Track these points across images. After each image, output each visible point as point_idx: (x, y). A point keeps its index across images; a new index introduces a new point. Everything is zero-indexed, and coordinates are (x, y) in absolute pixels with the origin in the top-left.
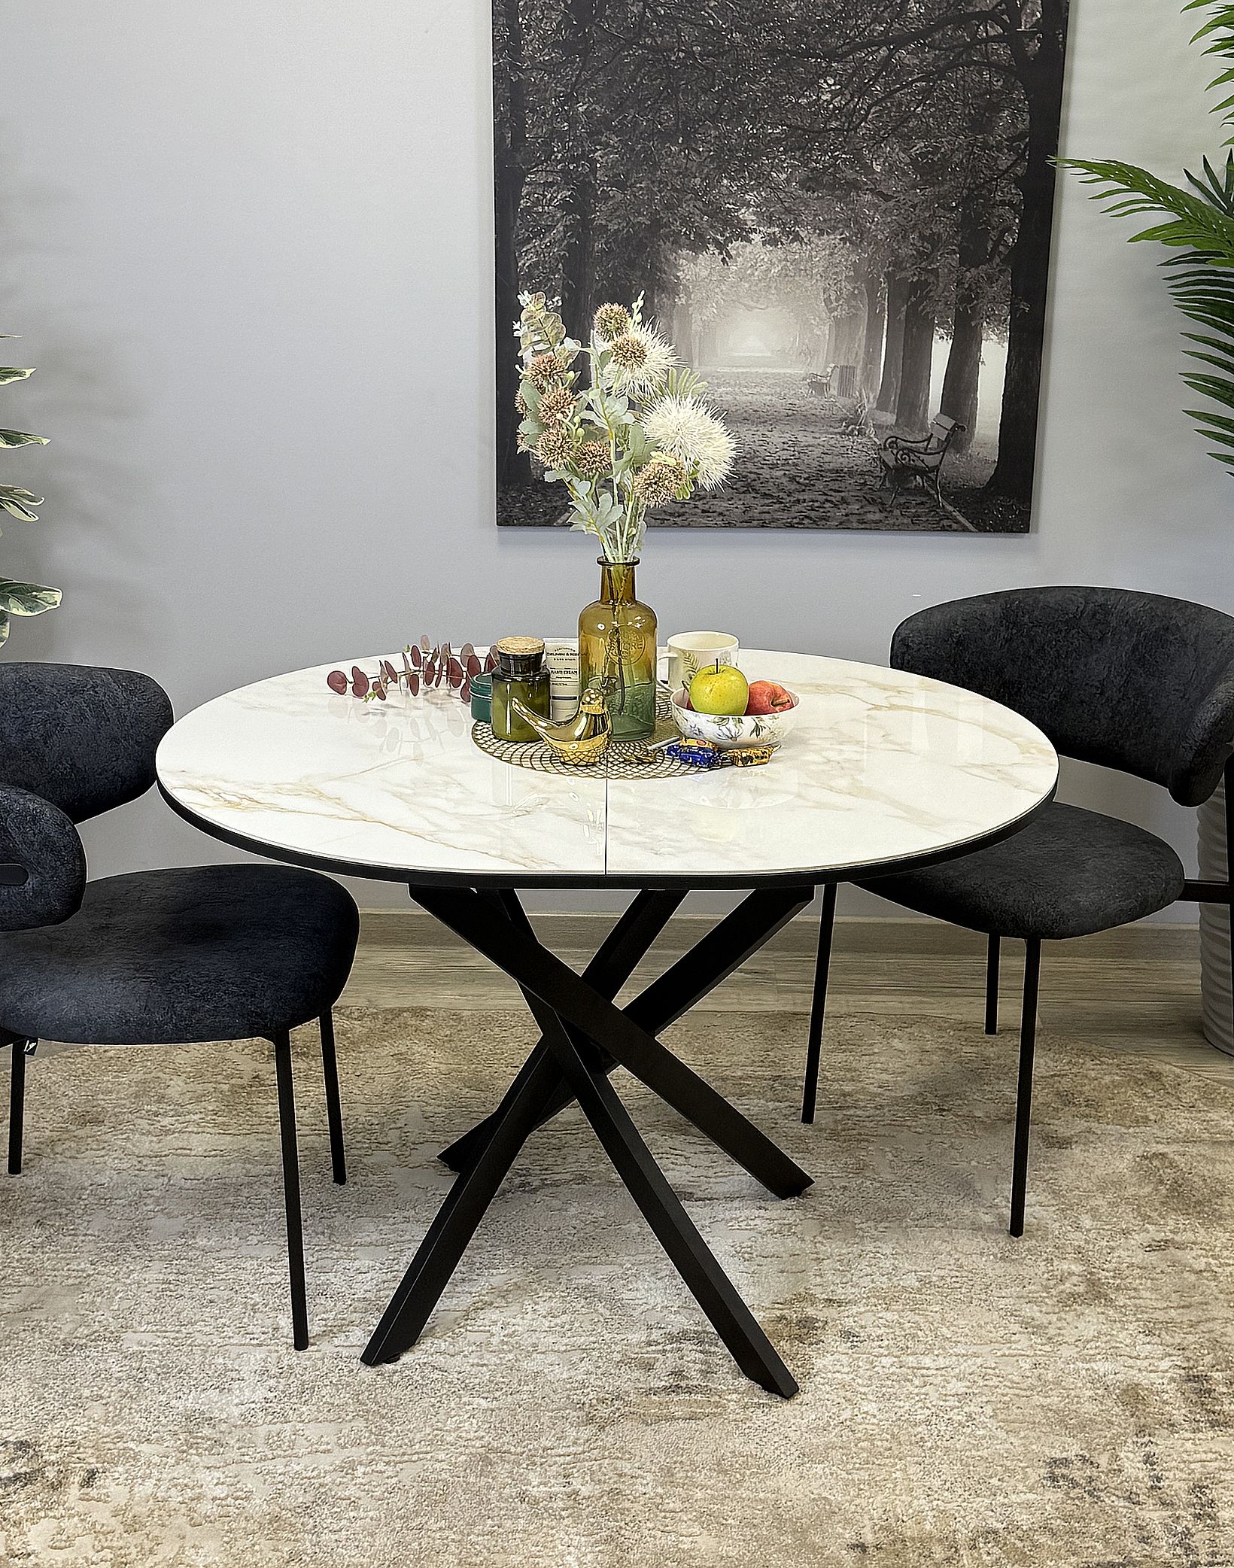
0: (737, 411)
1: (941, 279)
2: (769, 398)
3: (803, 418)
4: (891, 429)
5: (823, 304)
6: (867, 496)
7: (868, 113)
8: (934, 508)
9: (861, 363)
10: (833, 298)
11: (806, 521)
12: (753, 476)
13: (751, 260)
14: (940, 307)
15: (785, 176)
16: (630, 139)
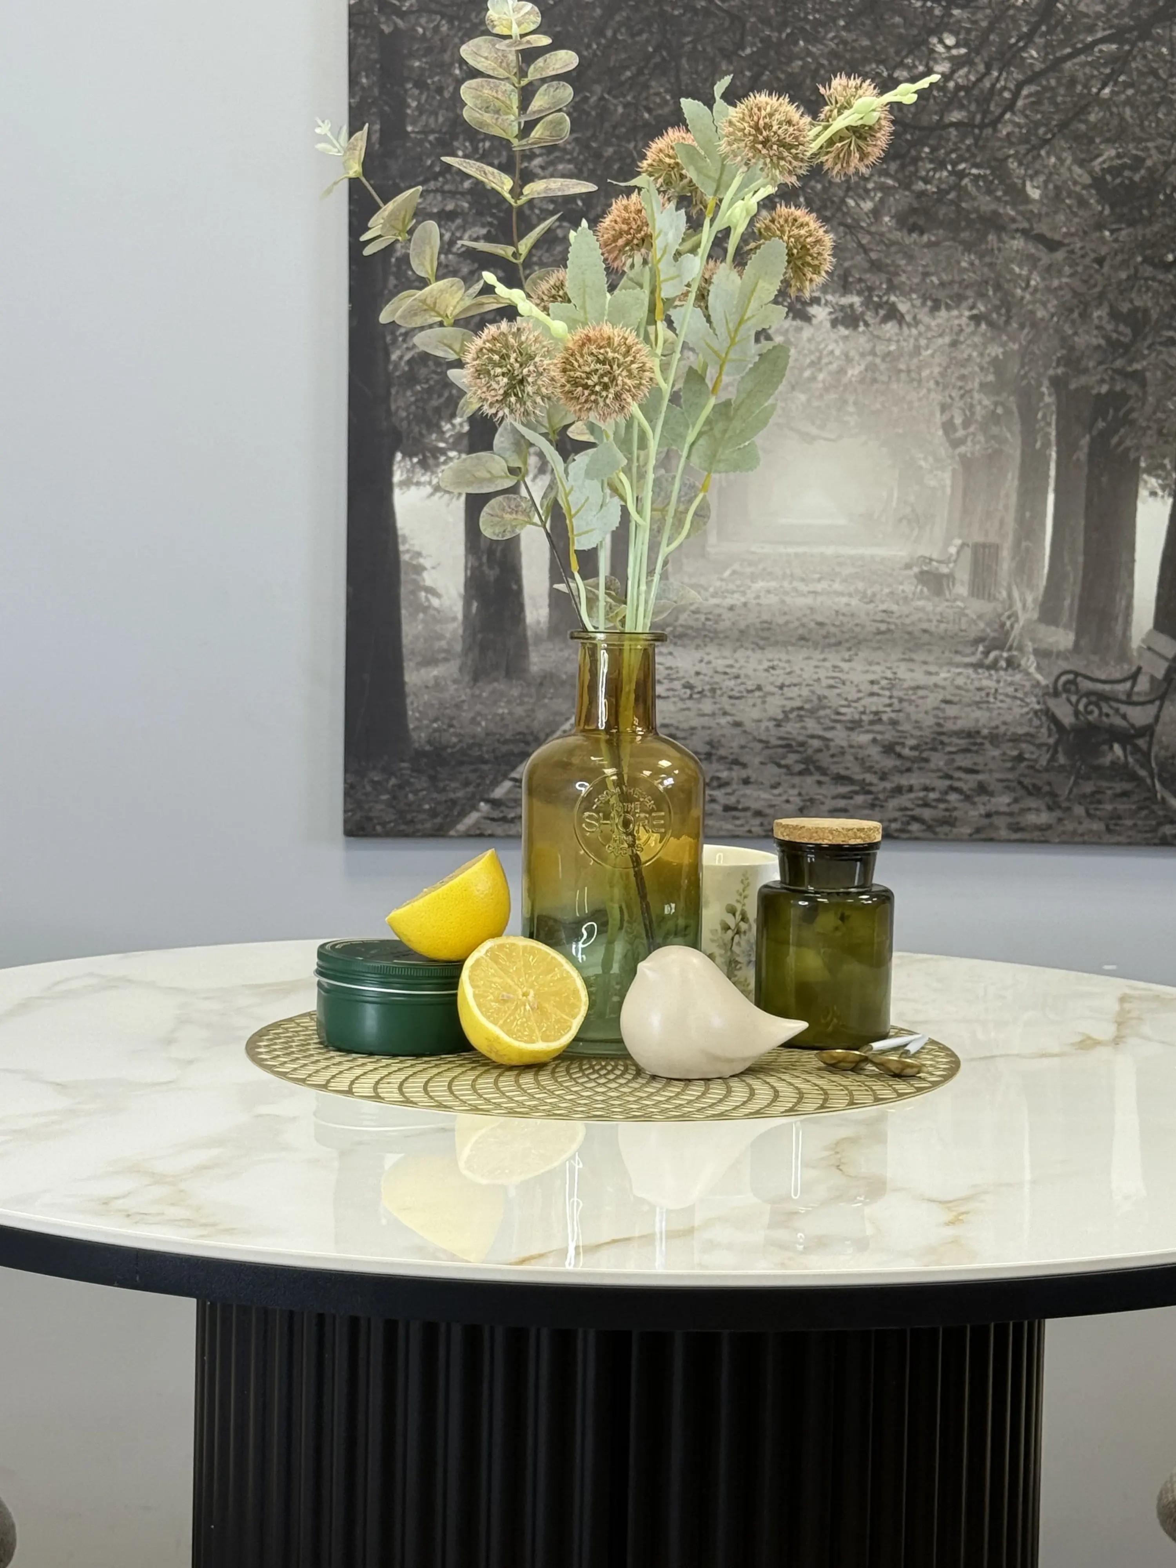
0: (787, 623)
1: (1150, 389)
2: (844, 600)
3: (906, 637)
4: (1066, 659)
5: (940, 433)
6: (1027, 781)
7: (1016, 94)
8: (1148, 803)
9: (1010, 537)
10: (958, 421)
11: (915, 827)
12: (816, 743)
13: (811, 352)
14: (1149, 439)
15: (868, 205)
16: (594, 137)
